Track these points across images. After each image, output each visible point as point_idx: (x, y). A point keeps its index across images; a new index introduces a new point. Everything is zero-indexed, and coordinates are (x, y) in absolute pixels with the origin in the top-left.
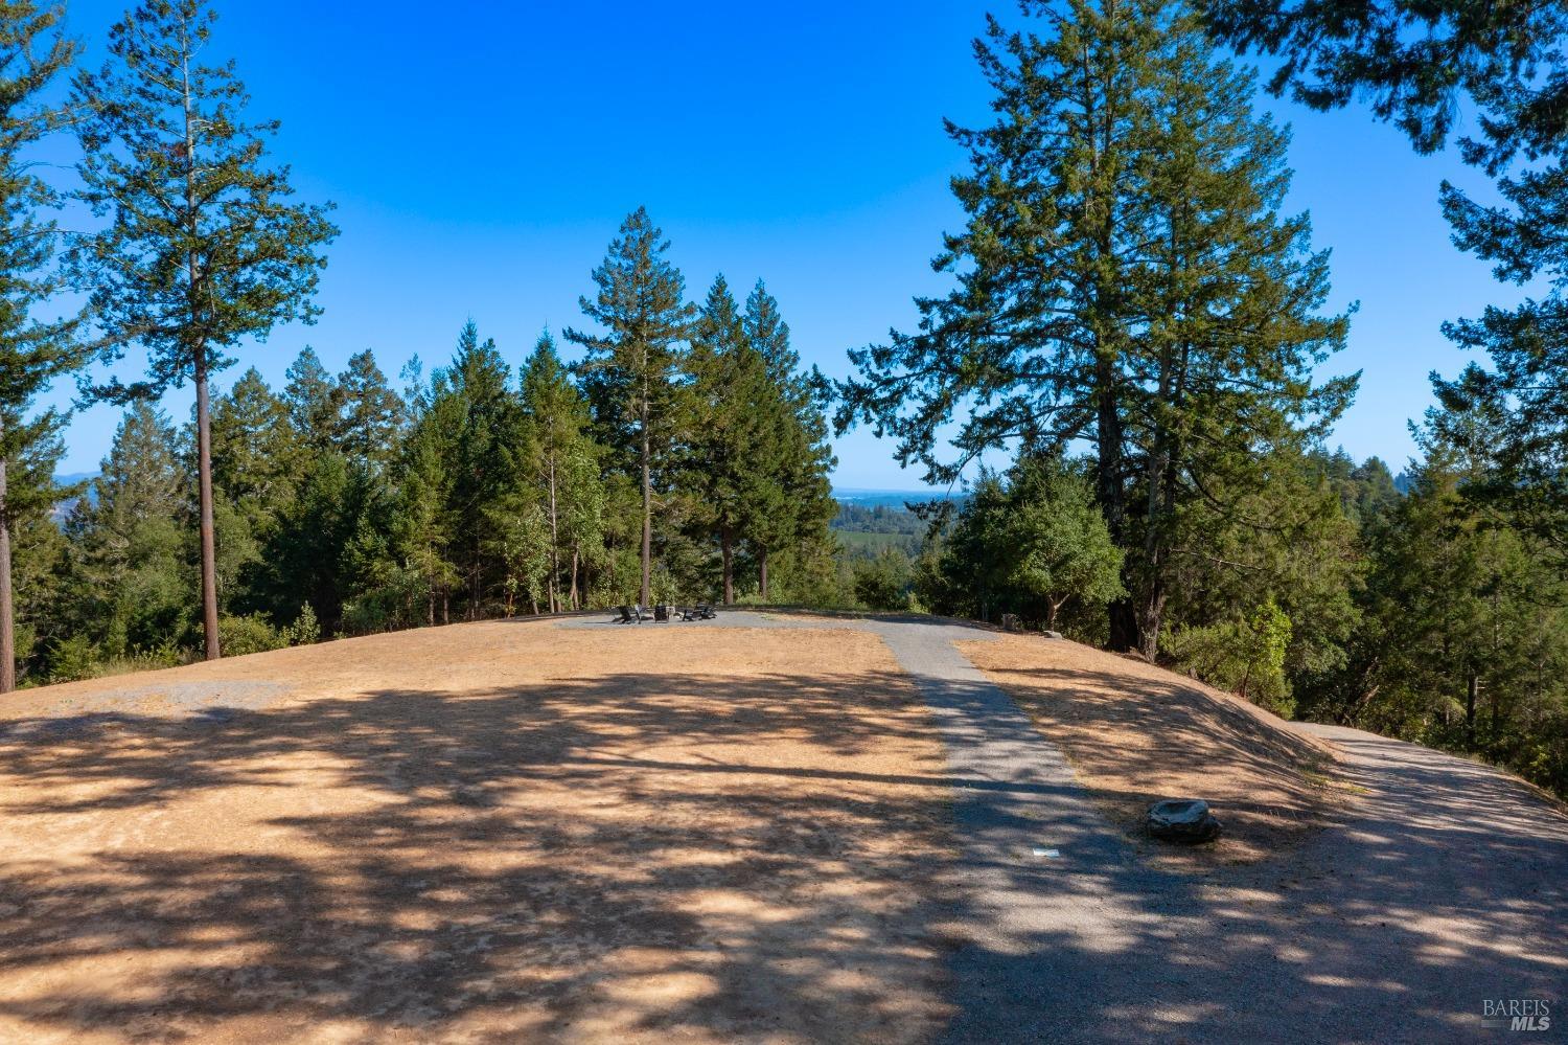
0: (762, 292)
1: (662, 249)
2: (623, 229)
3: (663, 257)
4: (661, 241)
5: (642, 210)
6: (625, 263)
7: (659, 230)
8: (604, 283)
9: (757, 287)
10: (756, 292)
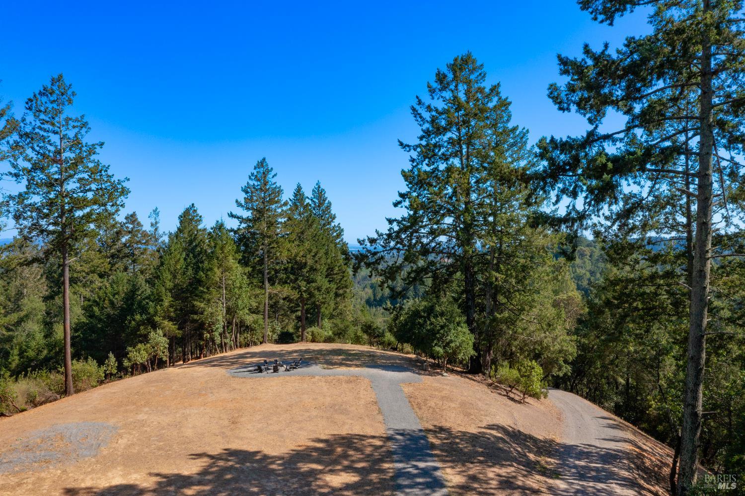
0: (319, 187)
1: (273, 177)
2: (255, 168)
3: (273, 180)
4: (273, 173)
5: (264, 159)
6: (256, 183)
7: (272, 169)
8: (247, 192)
9: (317, 184)
10: (317, 187)
